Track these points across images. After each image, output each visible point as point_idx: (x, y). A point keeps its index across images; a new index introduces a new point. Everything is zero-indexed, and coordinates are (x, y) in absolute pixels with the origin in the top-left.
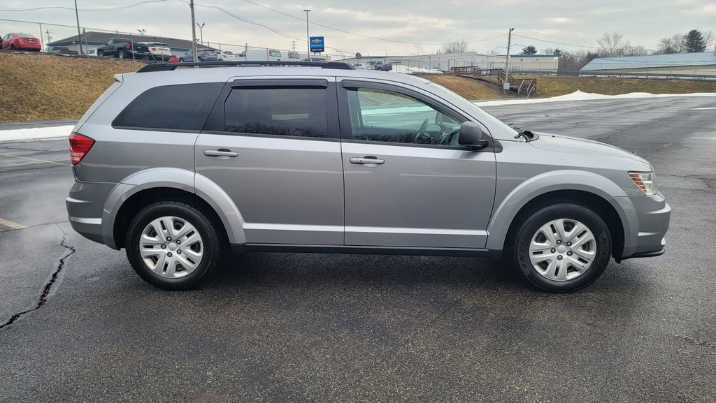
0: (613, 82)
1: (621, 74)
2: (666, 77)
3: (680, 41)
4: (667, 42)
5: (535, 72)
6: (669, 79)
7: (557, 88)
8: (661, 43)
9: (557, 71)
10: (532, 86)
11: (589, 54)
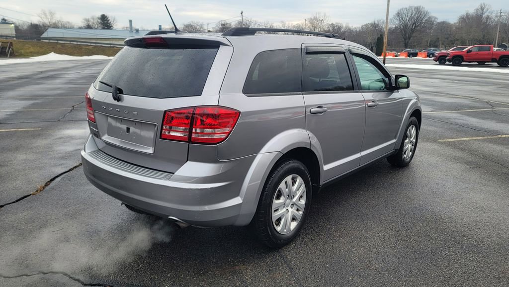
0: (75, 47)
1: (77, 42)
2: (109, 46)
3: (96, 21)
4: (88, 20)
5: (7, 36)
6: (112, 47)
7: (32, 49)
8: (83, 21)
9: (15, 36)
10: (9, 48)
11: (31, 24)
